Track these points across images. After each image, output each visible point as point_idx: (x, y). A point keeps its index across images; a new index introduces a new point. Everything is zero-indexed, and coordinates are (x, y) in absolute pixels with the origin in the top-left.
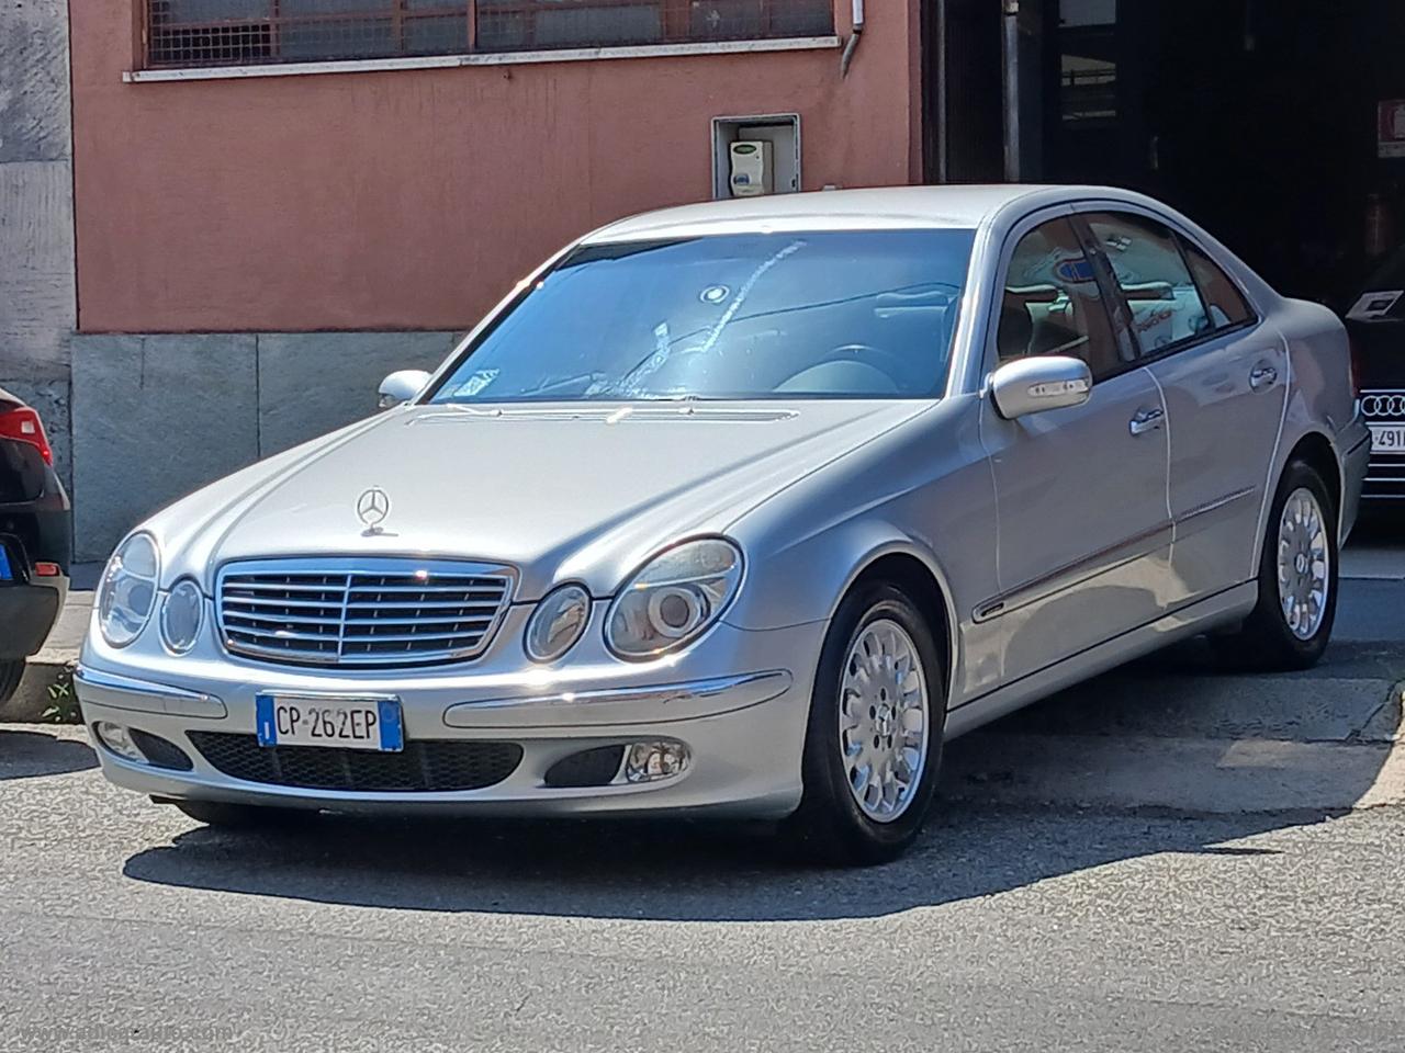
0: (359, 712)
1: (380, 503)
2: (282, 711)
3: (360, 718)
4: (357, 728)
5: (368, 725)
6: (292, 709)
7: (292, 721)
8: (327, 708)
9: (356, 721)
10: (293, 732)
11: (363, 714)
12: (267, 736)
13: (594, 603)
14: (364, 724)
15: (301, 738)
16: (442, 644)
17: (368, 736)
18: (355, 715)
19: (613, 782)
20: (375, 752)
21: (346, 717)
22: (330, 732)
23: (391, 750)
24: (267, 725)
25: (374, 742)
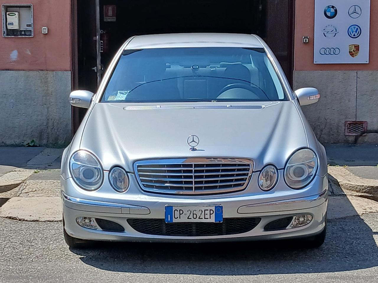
0: (208, 210)
1: (196, 139)
2: (176, 211)
3: (208, 212)
4: (206, 215)
5: (210, 214)
6: (180, 210)
7: (180, 214)
8: (195, 209)
9: (206, 213)
10: (180, 218)
11: (209, 211)
12: (169, 220)
13: (279, 170)
14: (209, 214)
15: (184, 219)
16: (230, 186)
17: (210, 218)
18: (206, 211)
19: (287, 228)
20: (213, 223)
21: (202, 212)
22: (195, 217)
23: (218, 222)
24: (169, 216)
25: (212, 220)
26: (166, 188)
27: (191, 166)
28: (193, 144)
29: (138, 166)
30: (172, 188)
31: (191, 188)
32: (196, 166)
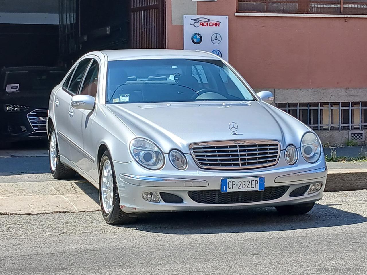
0: (254, 181)
1: (235, 125)
2: (230, 183)
3: (254, 183)
4: (252, 185)
5: (256, 184)
6: (233, 182)
7: (233, 185)
8: (244, 181)
9: (252, 183)
10: (232, 188)
11: (255, 181)
12: (224, 190)
13: (297, 149)
15: (235, 189)
16: (265, 162)
17: (255, 187)
18: (252, 182)
19: (305, 194)
20: (257, 191)
21: (250, 182)
22: (244, 187)
23: (261, 190)
24: (224, 187)
25: (257, 189)
26: (218, 165)
27: (236, 146)
28: (233, 130)
29: (193, 149)
30: (223, 165)
31: (238, 165)
32: (240, 146)
